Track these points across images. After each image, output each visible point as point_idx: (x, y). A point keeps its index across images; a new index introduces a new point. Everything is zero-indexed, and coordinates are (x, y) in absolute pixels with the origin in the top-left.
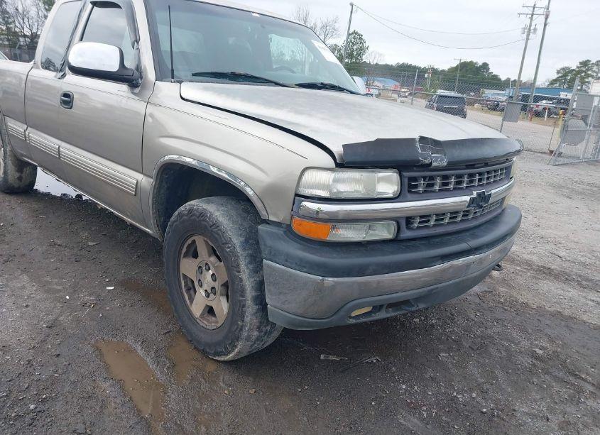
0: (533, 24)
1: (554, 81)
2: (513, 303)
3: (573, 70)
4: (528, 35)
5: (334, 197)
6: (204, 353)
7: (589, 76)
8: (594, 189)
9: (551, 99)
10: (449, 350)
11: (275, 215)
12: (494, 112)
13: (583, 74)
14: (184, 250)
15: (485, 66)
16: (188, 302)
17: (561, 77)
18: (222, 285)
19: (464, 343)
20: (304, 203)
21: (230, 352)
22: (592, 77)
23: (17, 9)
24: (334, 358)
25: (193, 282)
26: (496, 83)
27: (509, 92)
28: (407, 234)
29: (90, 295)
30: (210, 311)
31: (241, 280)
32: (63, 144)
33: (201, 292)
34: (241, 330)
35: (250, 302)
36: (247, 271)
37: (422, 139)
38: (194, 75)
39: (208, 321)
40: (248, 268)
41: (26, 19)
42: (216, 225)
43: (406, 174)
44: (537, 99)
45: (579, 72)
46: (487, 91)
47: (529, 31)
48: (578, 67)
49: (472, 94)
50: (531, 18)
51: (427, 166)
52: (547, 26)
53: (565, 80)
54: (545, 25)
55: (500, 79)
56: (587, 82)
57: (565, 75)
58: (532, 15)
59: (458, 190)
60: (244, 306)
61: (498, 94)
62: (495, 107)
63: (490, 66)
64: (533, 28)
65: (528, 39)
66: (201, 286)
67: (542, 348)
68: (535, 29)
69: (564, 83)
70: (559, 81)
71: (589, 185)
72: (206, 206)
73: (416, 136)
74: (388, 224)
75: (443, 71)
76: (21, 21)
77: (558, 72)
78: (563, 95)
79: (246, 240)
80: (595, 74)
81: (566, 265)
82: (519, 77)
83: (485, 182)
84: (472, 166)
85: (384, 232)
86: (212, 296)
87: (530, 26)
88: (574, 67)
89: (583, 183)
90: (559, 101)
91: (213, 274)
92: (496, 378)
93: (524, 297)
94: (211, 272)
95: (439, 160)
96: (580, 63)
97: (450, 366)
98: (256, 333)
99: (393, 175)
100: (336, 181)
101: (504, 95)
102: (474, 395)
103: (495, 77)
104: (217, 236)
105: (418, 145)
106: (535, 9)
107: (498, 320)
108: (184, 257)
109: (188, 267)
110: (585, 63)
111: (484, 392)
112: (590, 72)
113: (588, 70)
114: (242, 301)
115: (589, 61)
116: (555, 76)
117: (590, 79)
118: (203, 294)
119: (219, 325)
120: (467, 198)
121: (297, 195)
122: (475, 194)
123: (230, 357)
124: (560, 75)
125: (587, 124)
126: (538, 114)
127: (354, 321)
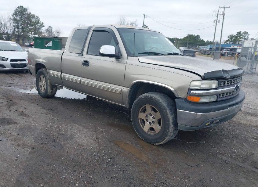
0: (218, 18)
1: (227, 41)
2: (241, 124)
3: (235, 36)
4: (216, 23)
5: (201, 89)
6: (150, 143)
7: (241, 38)
8: (255, 84)
9: (227, 49)
10: (226, 138)
11: (181, 95)
12: (205, 55)
13: (239, 37)
14: (141, 110)
15: (198, 36)
16: (142, 127)
17: (230, 39)
18: (158, 120)
19: (230, 136)
20: (192, 91)
21: (163, 141)
22: (243, 38)
23: (2, 24)
24: (191, 143)
25: (144, 120)
26: (203, 43)
27: (209, 46)
28: (219, 99)
29: (102, 129)
30: (152, 129)
31: (168, 117)
32: (83, 78)
33: (147, 123)
34: (168, 133)
35: (171, 124)
36: (170, 114)
37: (223, 70)
38: (139, 54)
39: (151, 133)
40: (170, 113)
41: (5, 28)
42: (157, 100)
43: (219, 81)
44: (222, 49)
45: (237, 37)
46: (200, 47)
47: (216, 22)
48: (236, 35)
49: (194, 48)
50: (217, 16)
51: (225, 78)
52: (224, 19)
53: (232, 40)
54: (223, 19)
55: (204, 41)
56: (241, 40)
57: (231, 38)
58: (218, 15)
59: (231, 85)
60: (169, 125)
61: (205, 48)
62: (204, 53)
63: (200, 36)
64: (218, 20)
65: (216, 25)
66: (148, 121)
67: (255, 136)
68: (219, 21)
69: (231, 42)
70: (229, 41)
71: (252, 82)
72: (152, 95)
73: (222, 69)
74: (214, 96)
75: (181, 39)
76: (3, 28)
77: (228, 37)
78: (232, 47)
79: (168, 104)
80: (243, 37)
81: (254, 111)
82: (214, 41)
83: (235, 83)
84: (234, 78)
85: (213, 99)
86: (152, 124)
87: (217, 20)
88: (235, 35)
89: (249, 82)
90: (231, 49)
91: (153, 117)
92: (244, 145)
93: (243, 122)
94: (152, 116)
95: (228, 76)
96: (237, 33)
97: (228, 143)
98: (172, 134)
99: (216, 81)
100: (202, 84)
101: (207, 48)
102: (240, 150)
103: (203, 41)
104: (157, 104)
105: (222, 72)
106: (219, 13)
107: (238, 129)
108: (140, 112)
109: (142, 116)
110: (239, 33)
111: (242, 149)
112: (241, 36)
113: (241, 35)
114: (168, 124)
115: (240, 32)
116: (227, 39)
117: (242, 39)
118: (149, 124)
119: (156, 133)
120: (234, 87)
121: (189, 89)
122: (236, 86)
123: (162, 142)
124: (229, 38)
125: (247, 59)
126: (223, 55)
127: (206, 127)
